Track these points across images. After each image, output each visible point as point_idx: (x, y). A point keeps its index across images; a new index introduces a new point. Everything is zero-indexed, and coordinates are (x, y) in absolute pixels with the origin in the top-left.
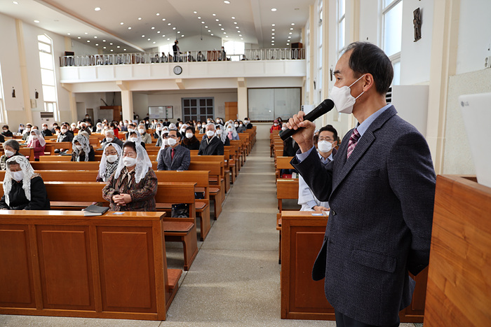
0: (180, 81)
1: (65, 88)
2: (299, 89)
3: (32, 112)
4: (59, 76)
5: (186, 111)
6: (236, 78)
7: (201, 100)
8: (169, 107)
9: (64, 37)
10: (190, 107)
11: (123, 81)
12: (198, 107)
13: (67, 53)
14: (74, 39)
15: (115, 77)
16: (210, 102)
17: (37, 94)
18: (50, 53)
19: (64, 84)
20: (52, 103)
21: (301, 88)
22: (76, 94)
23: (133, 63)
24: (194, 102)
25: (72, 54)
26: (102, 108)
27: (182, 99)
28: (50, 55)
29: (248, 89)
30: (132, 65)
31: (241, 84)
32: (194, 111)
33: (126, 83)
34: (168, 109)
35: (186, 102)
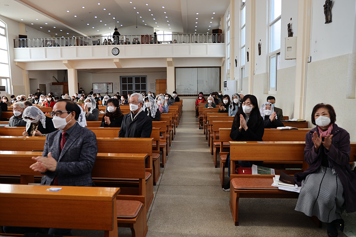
0: (118, 61)
1: (18, 67)
4: (13, 56)
5: (124, 87)
6: (166, 58)
7: (135, 78)
8: (110, 84)
9: (18, 23)
10: (127, 84)
11: (68, 60)
12: (134, 84)
13: (21, 36)
14: (27, 25)
15: (61, 56)
16: (144, 79)
18: (5, 36)
19: (18, 62)
20: (6, 78)
21: (220, 67)
22: (29, 71)
23: (77, 45)
24: (130, 79)
25: (26, 37)
26: (53, 84)
27: (120, 77)
28: (5, 38)
29: (175, 68)
30: (76, 46)
31: (170, 64)
32: (131, 87)
33: (71, 62)
34: (109, 85)
35: (124, 80)
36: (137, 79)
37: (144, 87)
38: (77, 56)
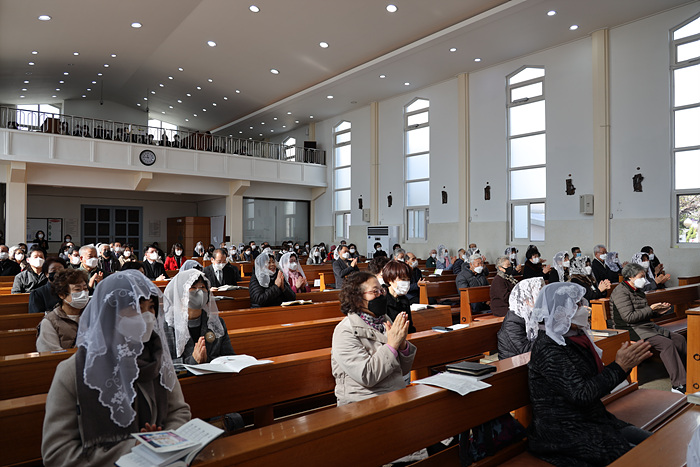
5: (89, 229)
7: (117, 211)
8: (55, 220)
11: (27, 163)
12: (112, 223)
15: (11, 151)
16: (135, 214)
21: (309, 202)
24: (104, 213)
27: (82, 206)
32: (105, 229)
34: (52, 224)
35: (88, 213)
36: (120, 213)
37: (135, 230)
38: (55, 155)
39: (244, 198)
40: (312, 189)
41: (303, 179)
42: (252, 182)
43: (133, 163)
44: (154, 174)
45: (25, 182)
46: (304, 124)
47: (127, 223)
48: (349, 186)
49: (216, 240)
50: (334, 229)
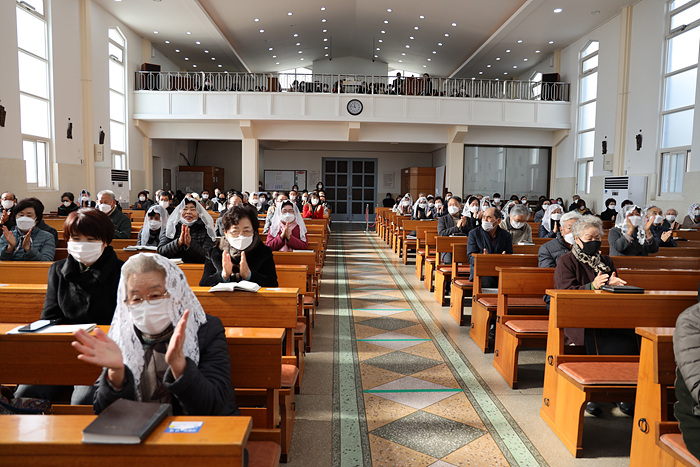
0: (357, 127)
1: (140, 128)
2: (546, 151)
3: (96, 168)
4: (133, 107)
5: (329, 180)
7: (354, 162)
8: (301, 172)
9: (142, 38)
10: (336, 174)
12: (350, 175)
13: (148, 67)
15: (239, 112)
16: (371, 166)
17: (102, 135)
18: (122, 63)
19: (140, 120)
20: (121, 154)
21: (550, 149)
22: (153, 140)
24: (343, 165)
25: (157, 68)
26: (182, 169)
27: (323, 158)
28: (122, 68)
31: (459, 137)
32: (343, 180)
33: (256, 125)
34: (299, 176)
35: (329, 165)
36: (357, 165)
37: (370, 181)
38: (272, 112)
39: (465, 145)
40: (553, 132)
41: (536, 121)
42: (470, 127)
43: (340, 114)
44: (362, 124)
45: (254, 137)
46: (549, 53)
47: (363, 174)
48: (593, 126)
49: (439, 192)
50: (575, 181)
